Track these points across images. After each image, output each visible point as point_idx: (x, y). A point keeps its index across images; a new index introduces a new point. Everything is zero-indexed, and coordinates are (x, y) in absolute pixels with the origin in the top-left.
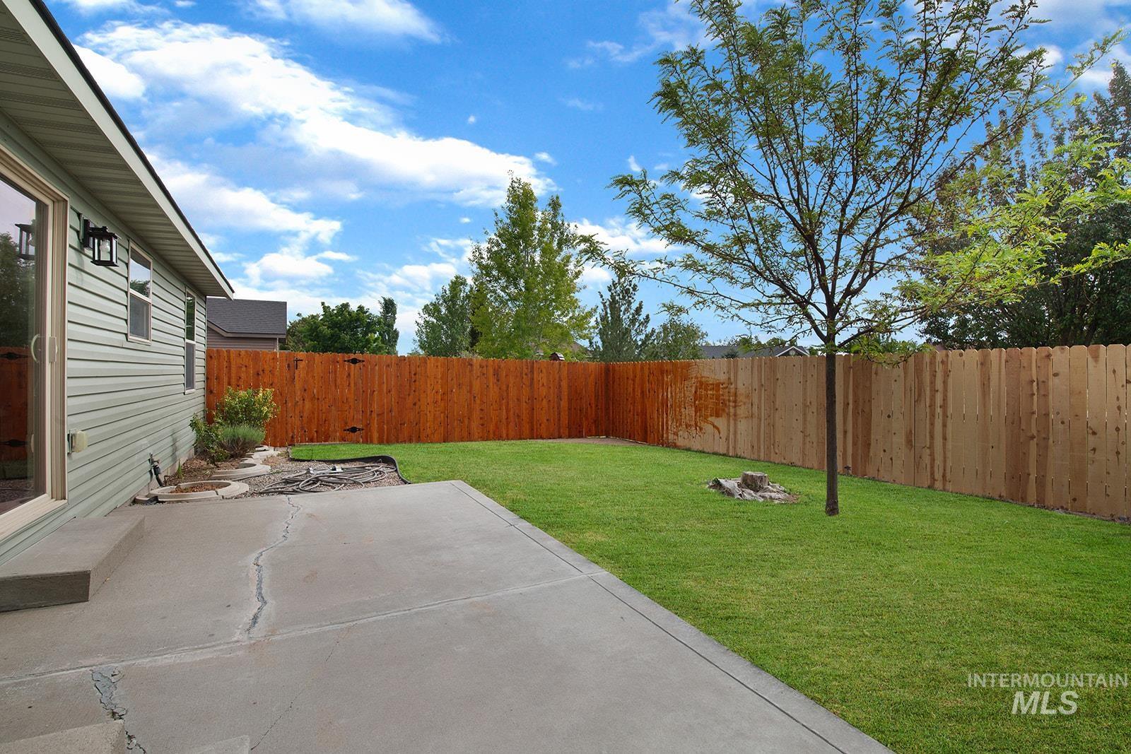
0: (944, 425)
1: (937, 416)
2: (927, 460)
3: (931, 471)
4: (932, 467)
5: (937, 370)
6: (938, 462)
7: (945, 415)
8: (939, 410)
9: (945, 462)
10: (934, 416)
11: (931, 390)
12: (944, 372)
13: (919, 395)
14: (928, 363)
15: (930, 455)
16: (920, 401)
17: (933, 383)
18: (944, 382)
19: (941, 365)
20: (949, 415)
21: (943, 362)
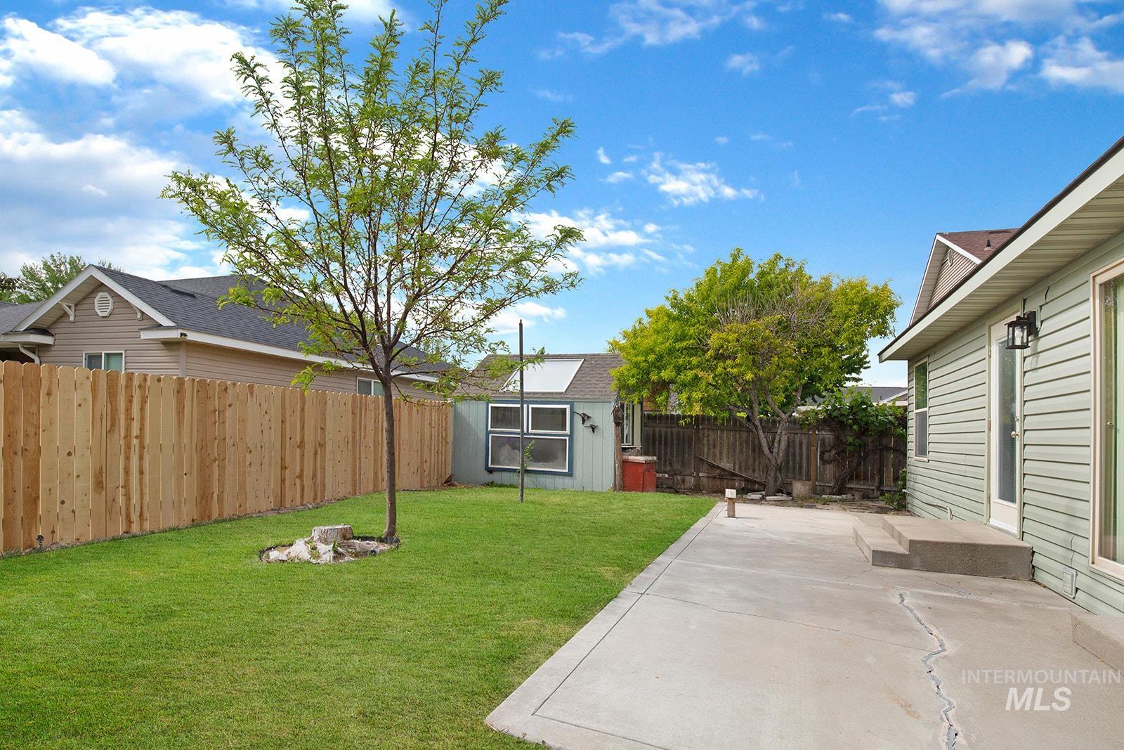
0: (141, 458)
1: (133, 449)
2: (121, 500)
3: (126, 513)
4: (128, 509)
5: (134, 394)
6: (135, 499)
7: (142, 447)
8: (135, 442)
9: (142, 498)
10: (129, 448)
11: (127, 419)
12: (142, 397)
13: (113, 424)
14: (123, 387)
15: (125, 495)
16: (114, 431)
17: (128, 409)
18: (141, 410)
19: (138, 389)
20: (146, 445)
21: (140, 386)
